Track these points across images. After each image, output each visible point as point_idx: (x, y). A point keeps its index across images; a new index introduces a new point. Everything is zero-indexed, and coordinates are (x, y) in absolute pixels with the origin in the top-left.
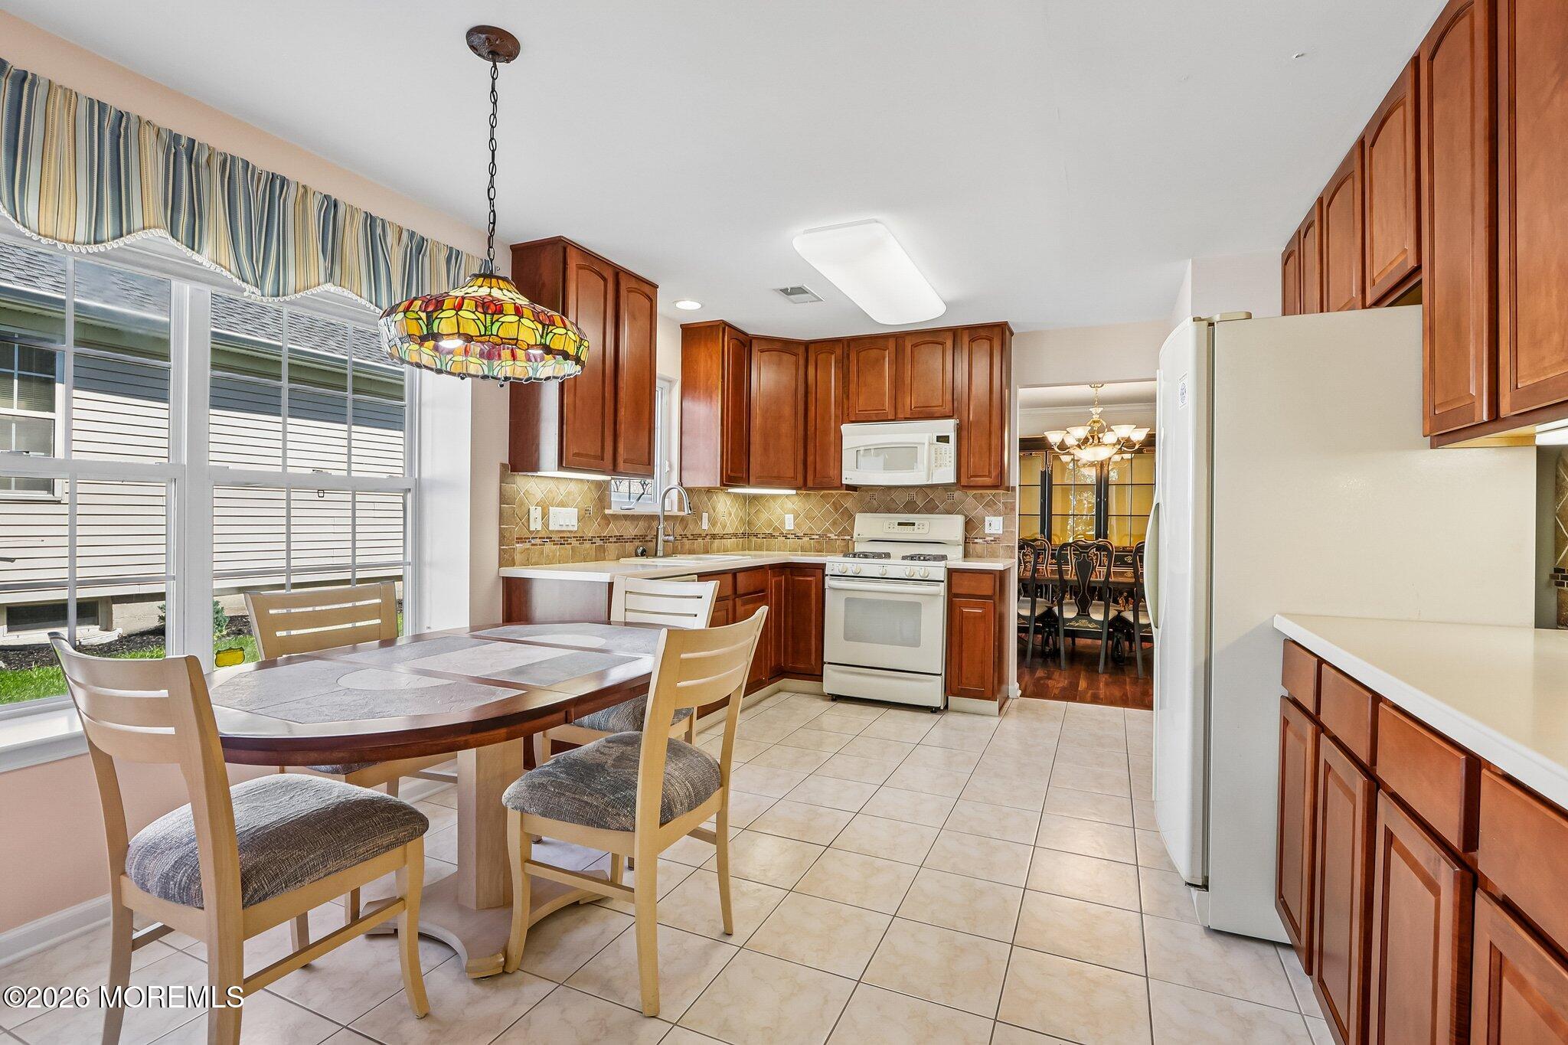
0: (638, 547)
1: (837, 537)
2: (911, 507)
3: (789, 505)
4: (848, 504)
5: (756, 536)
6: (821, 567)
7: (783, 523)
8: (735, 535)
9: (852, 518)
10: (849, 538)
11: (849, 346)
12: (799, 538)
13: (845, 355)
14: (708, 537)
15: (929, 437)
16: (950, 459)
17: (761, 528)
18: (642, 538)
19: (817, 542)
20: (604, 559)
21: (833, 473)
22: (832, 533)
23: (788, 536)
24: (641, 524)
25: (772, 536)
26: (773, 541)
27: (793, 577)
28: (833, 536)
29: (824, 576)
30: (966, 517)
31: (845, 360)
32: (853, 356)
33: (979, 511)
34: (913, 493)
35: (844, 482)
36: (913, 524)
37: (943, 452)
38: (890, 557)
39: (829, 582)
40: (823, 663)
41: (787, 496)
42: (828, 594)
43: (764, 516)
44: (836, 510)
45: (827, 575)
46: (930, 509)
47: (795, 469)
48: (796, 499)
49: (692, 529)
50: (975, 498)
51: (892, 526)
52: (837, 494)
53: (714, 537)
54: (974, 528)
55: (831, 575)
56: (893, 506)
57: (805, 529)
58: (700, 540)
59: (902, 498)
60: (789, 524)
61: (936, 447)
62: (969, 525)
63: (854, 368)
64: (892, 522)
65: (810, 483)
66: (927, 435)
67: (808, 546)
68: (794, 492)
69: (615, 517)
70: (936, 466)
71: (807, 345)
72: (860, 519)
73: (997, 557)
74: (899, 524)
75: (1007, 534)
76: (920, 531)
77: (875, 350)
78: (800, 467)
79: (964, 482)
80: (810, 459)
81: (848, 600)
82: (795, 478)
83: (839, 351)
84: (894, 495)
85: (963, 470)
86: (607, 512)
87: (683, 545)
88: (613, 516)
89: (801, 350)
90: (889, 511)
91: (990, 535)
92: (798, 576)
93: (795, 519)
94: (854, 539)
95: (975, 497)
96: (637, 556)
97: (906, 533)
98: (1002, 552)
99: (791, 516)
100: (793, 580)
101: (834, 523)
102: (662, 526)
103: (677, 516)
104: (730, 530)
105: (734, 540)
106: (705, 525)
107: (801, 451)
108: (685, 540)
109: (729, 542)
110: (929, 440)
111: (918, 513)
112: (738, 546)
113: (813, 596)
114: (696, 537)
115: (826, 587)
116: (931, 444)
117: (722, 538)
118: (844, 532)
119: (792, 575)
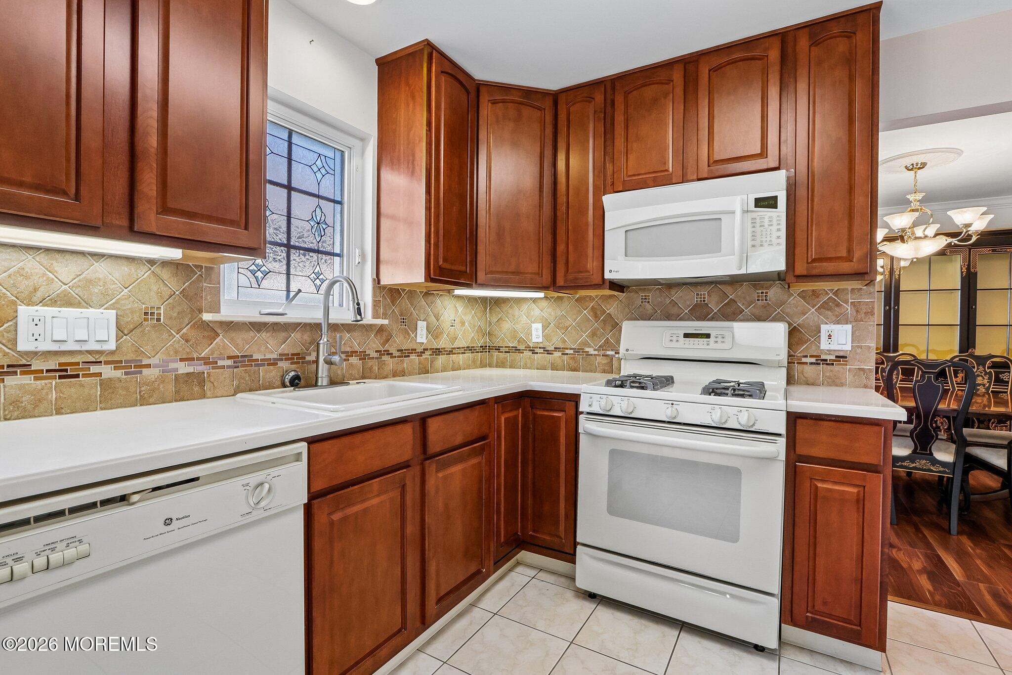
0: (287, 372)
1: (596, 353)
2: (700, 312)
3: (536, 311)
4: (612, 309)
5: (498, 349)
6: (575, 399)
7: (529, 334)
8: (470, 349)
9: (616, 327)
10: (613, 353)
11: (613, 88)
12: (549, 352)
13: (609, 101)
14: (428, 353)
15: (743, 200)
16: (779, 234)
17: (503, 339)
18: (297, 358)
19: (571, 358)
20: (203, 396)
21: (591, 264)
22: (590, 346)
23: (537, 350)
24: (295, 336)
25: (517, 350)
26: (517, 356)
27: (534, 410)
28: (591, 351)
29: (577, 413)
30: (790, 324)
31: (609, 108)
32: (619, 99)
33: (812, 314)
34: (704, 292)
35: (607, 276)
36: (708, 336)
37: (766, 224)
38: (673, 382)
39: (584, 424)
40: (575, 544)
41: (535, 300)
42: (583, 441)
43: (507, 326)
44: (596, 317)
45: (582, 413)
46: (731, 314)
47: (540, 263)
48: (544, 304)
49: (399, 341)
50: (804, 298)
51: (674, 339)
52: (597, 296)
53: (437, 352)
54: (802, 342)
55: (588, 413)
56: (675, 311)
57: (556, 341)
58: (413, 357)
59: (686, 299)
60: (537, 335)
61: (754, 215)
62: (795, 336)
63: (619, 118)
64: (675, 332)
65: (560, 282)
66: (739, 198)
67: (559, 362)
68: (541, 295)
69: (230, 326)
70: (753, 246)
71: (555, 97)
72: (627, 327)
73: (842, 385)
74: (686, 336)
75: (859, 351)
76: (719, 346)
77: (652, 86)
78: (547, 259)
79: (800, 269)
80: (561, 248)
81: (613, 453)
82: (540, 274)
83: (599, 97)
84: (677, 295)
85: (800, 251)
86: (207, 317)
87: (382, 365)
88: (221, 323)
89: (548, 103)
90: (668, 317)
91: (830, 352)
92: (544, 410)
93: (544, 328)
94: (620, 355)
95: (803, 295)
96: (284, 386)
97: (697, 348)
98: (849, 377)
99: (540, 326)
100: (535, 414)
101: (594, 334)
102: (325, 339)
103: (371, 325)
104: (461, 343)
105: (468, 355)
106: (422, 337)
107: (549, 238)
108: (385, 358)
109: (460, 359)
110: (742, 205)
111: (712, 319)
112: (474, 361)
113: (563, 440)
114: (404, 353)
115: (581, 430)
116: (746, 212)
117: (451, 352)
118: (607, 345)
119: (532, 408)
